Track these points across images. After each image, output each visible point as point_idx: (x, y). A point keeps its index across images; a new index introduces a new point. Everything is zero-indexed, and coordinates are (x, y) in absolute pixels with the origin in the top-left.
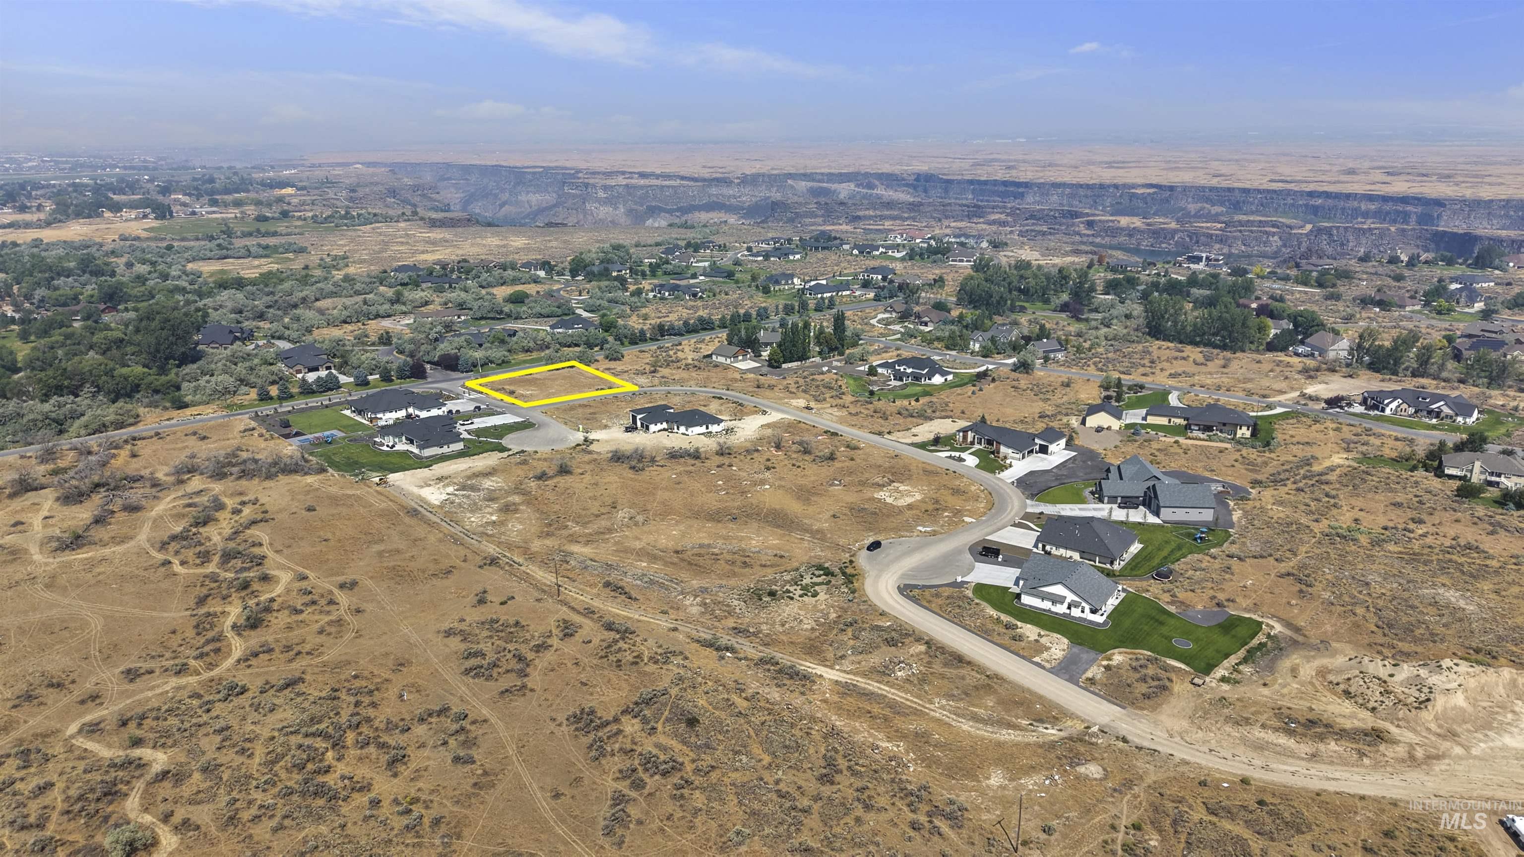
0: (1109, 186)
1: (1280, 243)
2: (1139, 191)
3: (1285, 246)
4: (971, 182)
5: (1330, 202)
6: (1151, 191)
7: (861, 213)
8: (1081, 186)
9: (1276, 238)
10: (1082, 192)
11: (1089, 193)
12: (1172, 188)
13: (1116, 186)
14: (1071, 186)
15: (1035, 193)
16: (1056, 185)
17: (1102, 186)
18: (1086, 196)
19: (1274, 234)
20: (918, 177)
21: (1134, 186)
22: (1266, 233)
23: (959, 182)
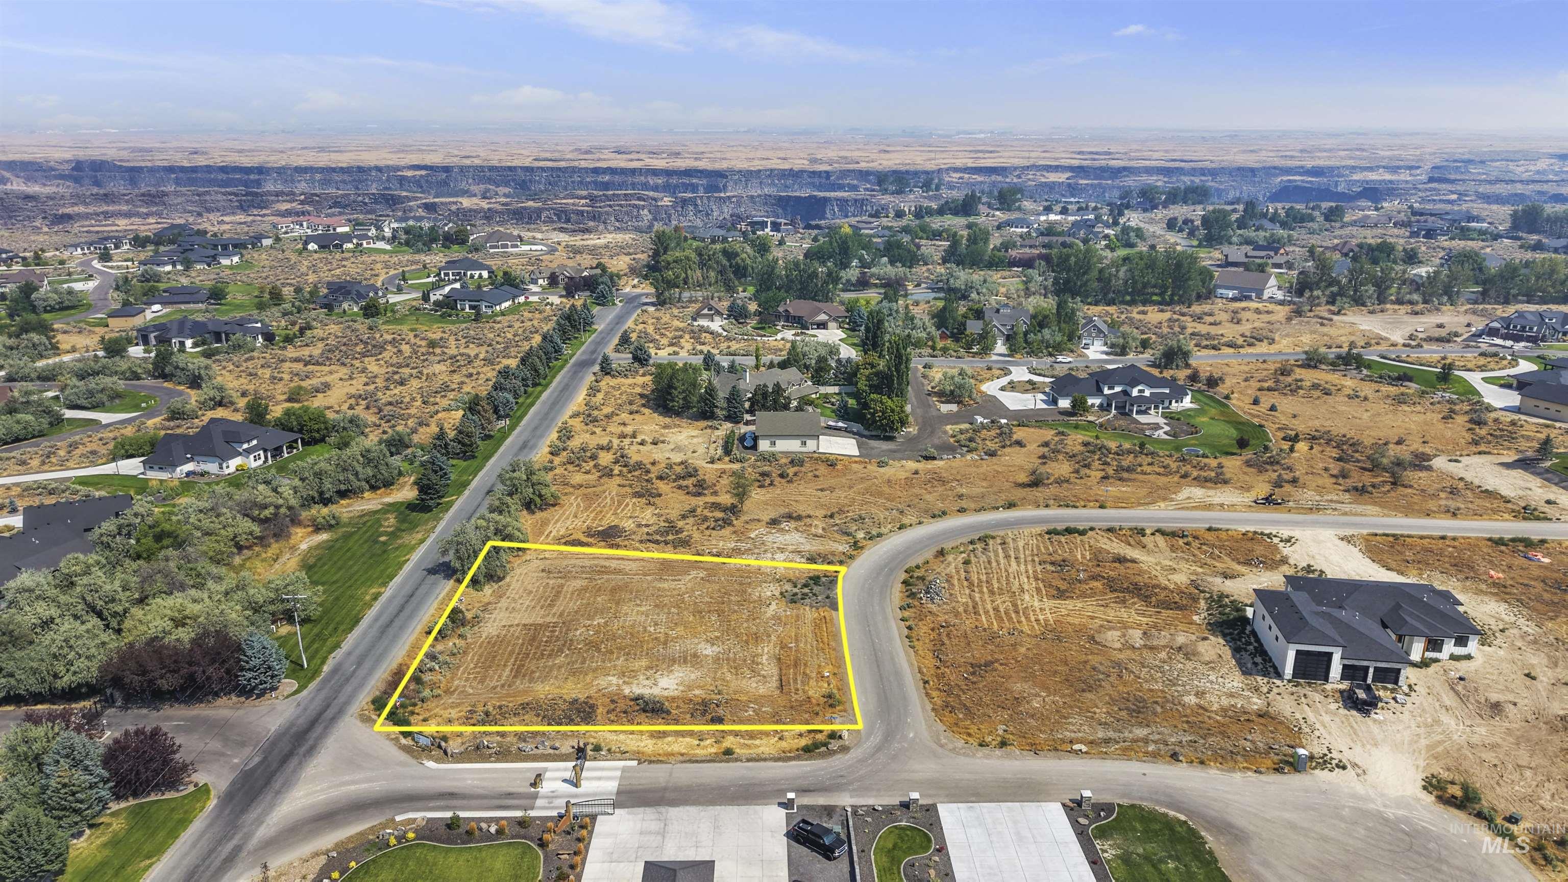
0: (370, 169)
1: (650, 217)
2: (410, 173)
3: (655, 219)
4: (170, 169)
5: (617, 178)
6: (423, 172)
7: (68, 210)
8: (333, 170)
9: (646, 212)
10: (337, 177)
11: (346, 177)
12: (447, 169)
13: (379, 169)
14: (322, 170)
15: (276, 181)
16: (300, 170)
17: (360, 169)
18: (344, 182)
19: (643, 207)
20: (78, 166)
21: (398, 169)
22: (635, 206)
23: (152, 170)
